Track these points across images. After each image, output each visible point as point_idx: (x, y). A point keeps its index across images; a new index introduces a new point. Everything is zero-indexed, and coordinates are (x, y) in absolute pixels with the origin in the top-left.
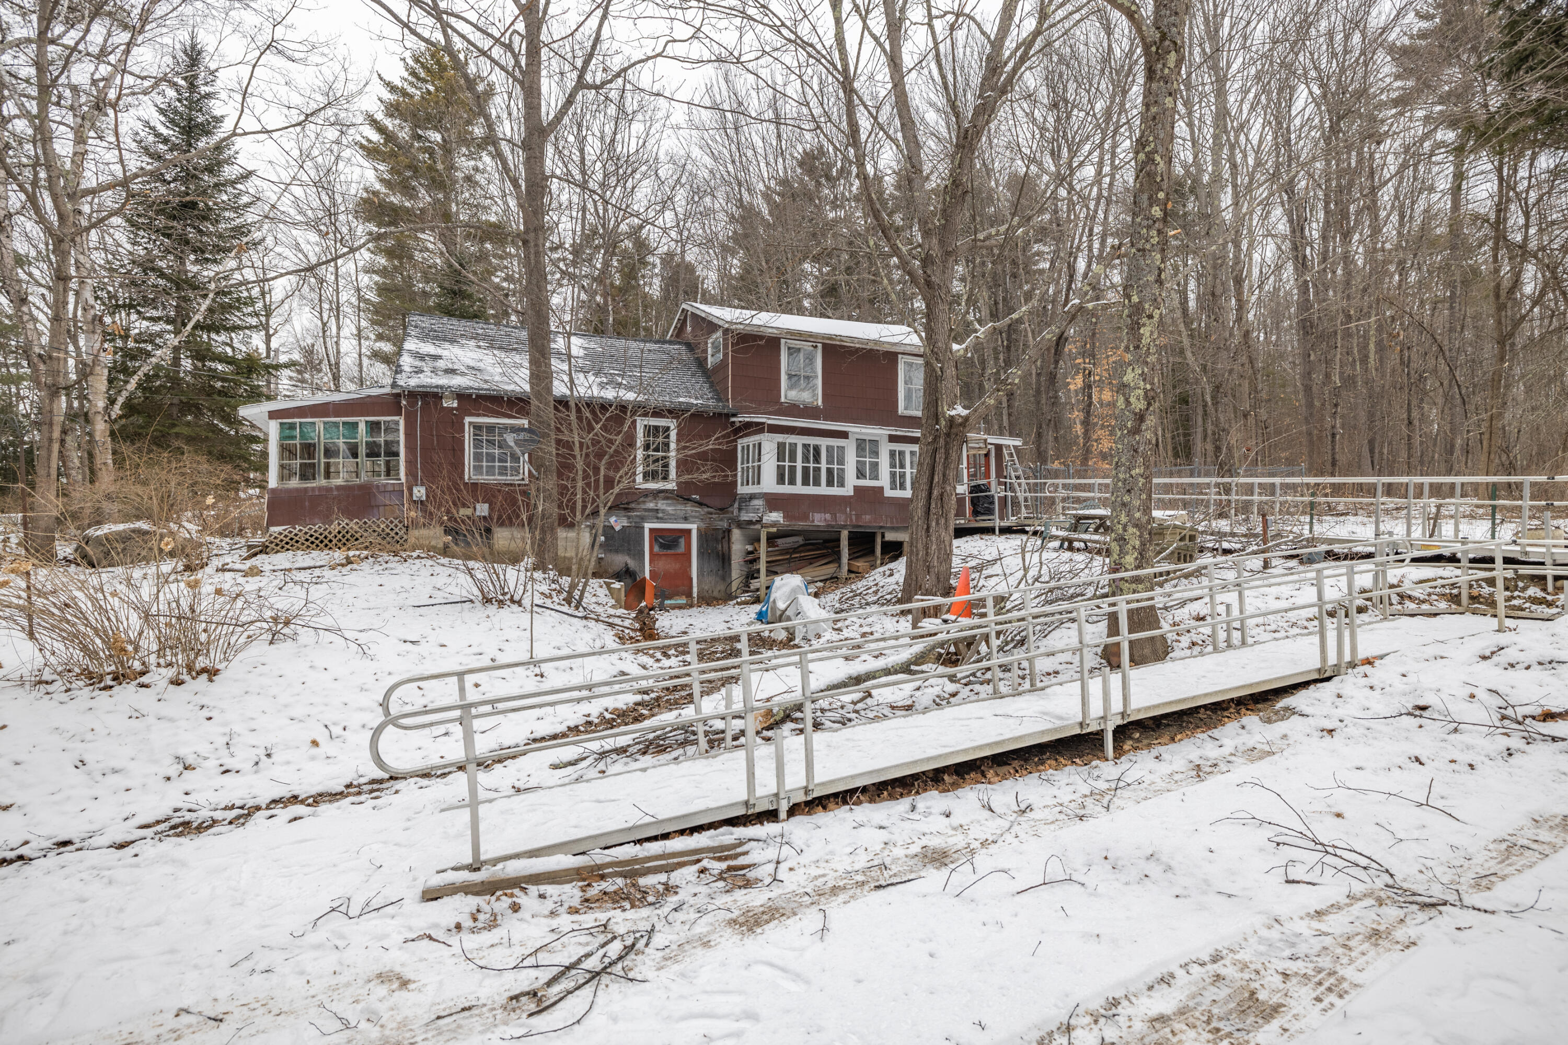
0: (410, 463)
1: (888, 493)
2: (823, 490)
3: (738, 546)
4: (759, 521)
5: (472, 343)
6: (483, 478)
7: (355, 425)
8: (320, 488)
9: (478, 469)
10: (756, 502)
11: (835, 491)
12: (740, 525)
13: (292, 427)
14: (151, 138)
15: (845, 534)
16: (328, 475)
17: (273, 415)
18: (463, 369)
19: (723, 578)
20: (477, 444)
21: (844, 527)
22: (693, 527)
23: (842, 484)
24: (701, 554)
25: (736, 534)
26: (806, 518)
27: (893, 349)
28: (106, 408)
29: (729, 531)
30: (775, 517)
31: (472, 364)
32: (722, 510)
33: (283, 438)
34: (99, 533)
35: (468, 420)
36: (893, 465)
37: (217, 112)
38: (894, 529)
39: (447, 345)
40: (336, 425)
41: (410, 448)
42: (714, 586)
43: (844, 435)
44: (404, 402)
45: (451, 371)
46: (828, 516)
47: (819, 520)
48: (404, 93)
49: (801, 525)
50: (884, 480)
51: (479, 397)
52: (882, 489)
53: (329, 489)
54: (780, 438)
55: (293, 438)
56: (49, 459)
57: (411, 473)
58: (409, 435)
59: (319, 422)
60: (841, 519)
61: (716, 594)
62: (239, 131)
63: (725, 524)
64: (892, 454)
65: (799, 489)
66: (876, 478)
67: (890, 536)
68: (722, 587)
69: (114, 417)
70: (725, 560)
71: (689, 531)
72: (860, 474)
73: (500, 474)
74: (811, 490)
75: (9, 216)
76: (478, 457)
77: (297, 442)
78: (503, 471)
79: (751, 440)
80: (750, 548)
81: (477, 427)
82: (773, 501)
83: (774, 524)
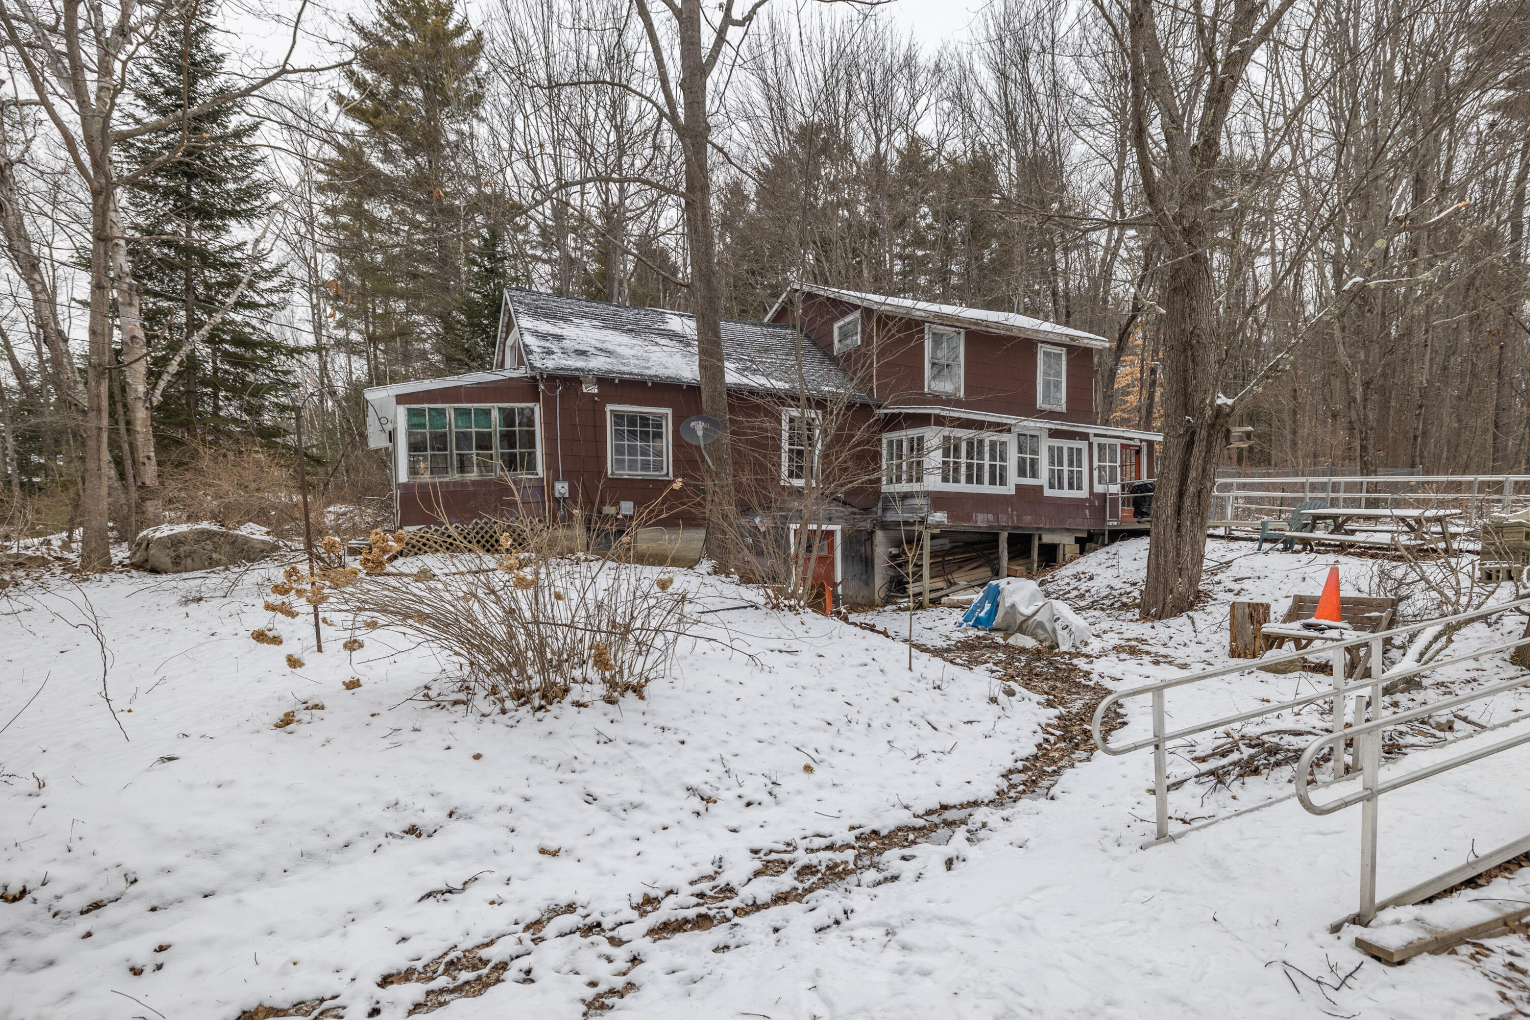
0: (550, 455)
1: (1048, 492)
2: (986, 488)
3: (882, 549)
4: (922, 521)
5: (585, 322)
6: (626, 474)
7: (487, 412)
8: (455, 484)
9: (619, 463)
10: (918, 502)
11: (997, 490)
12: (884, 526)
13: (421, 413)
14: (146, 80)
15: (1004, 536)
16: (462, 468)
17: (401, 399)
18: (593, 350)
19: (867, 584)
20: (619, 434)
21: (1004, 528)
22: (837, 528)
23: (1003, 482)
24: (845, 557)
25: (880, 535)
26: (969, 518)
27: (1034, 336)
28: (147, 393)
29: (871, 534)
30: (940, 517)
31: (599, 345)
32: (866, 510)
33: (411, 426)
34: (158, 535)
35: (609, 408)
36: (1052, 463)
37: (218, 50)
38: (1051, 531)
39: (561, 324)
40: (467, 412)
41: (550, 440)
42: (856, 589)
43: (1001, 428)
44: (542, 387)
45: (581, 353)
46: (990, 517)
47: (982, 520)
48: (380, 41)
49: (964, 526)
50: (1043, 479)
51: (622, 381)
52: (1041, 487)
53: (463, 484)
54: (946, 431)
55: (423, 426)
56: (99, 450)
57: (551, 465)
58: (549, 424)
59: (449, 408)
60: (1003, 520)
61: (859, 600)
62: (288, 67)
63: (868, 525)
64: (1051, 449)
65: (962, 487)
66: (1034, 475)
67: (1047, 539)
68: (864, 592)
69: (155, 403)
70: (867, 563)
71: (831, 533)
72: (1022, 473)
73: (643, 469)
74: (974, 488)
75: (11, 164)
76: (619, 450)
77: (427, 431)
78: (646, 466)
79: (906, 434)
80: (895, 551)
81: (618, 417)
82: (938, 500)
83: (938, 525)
